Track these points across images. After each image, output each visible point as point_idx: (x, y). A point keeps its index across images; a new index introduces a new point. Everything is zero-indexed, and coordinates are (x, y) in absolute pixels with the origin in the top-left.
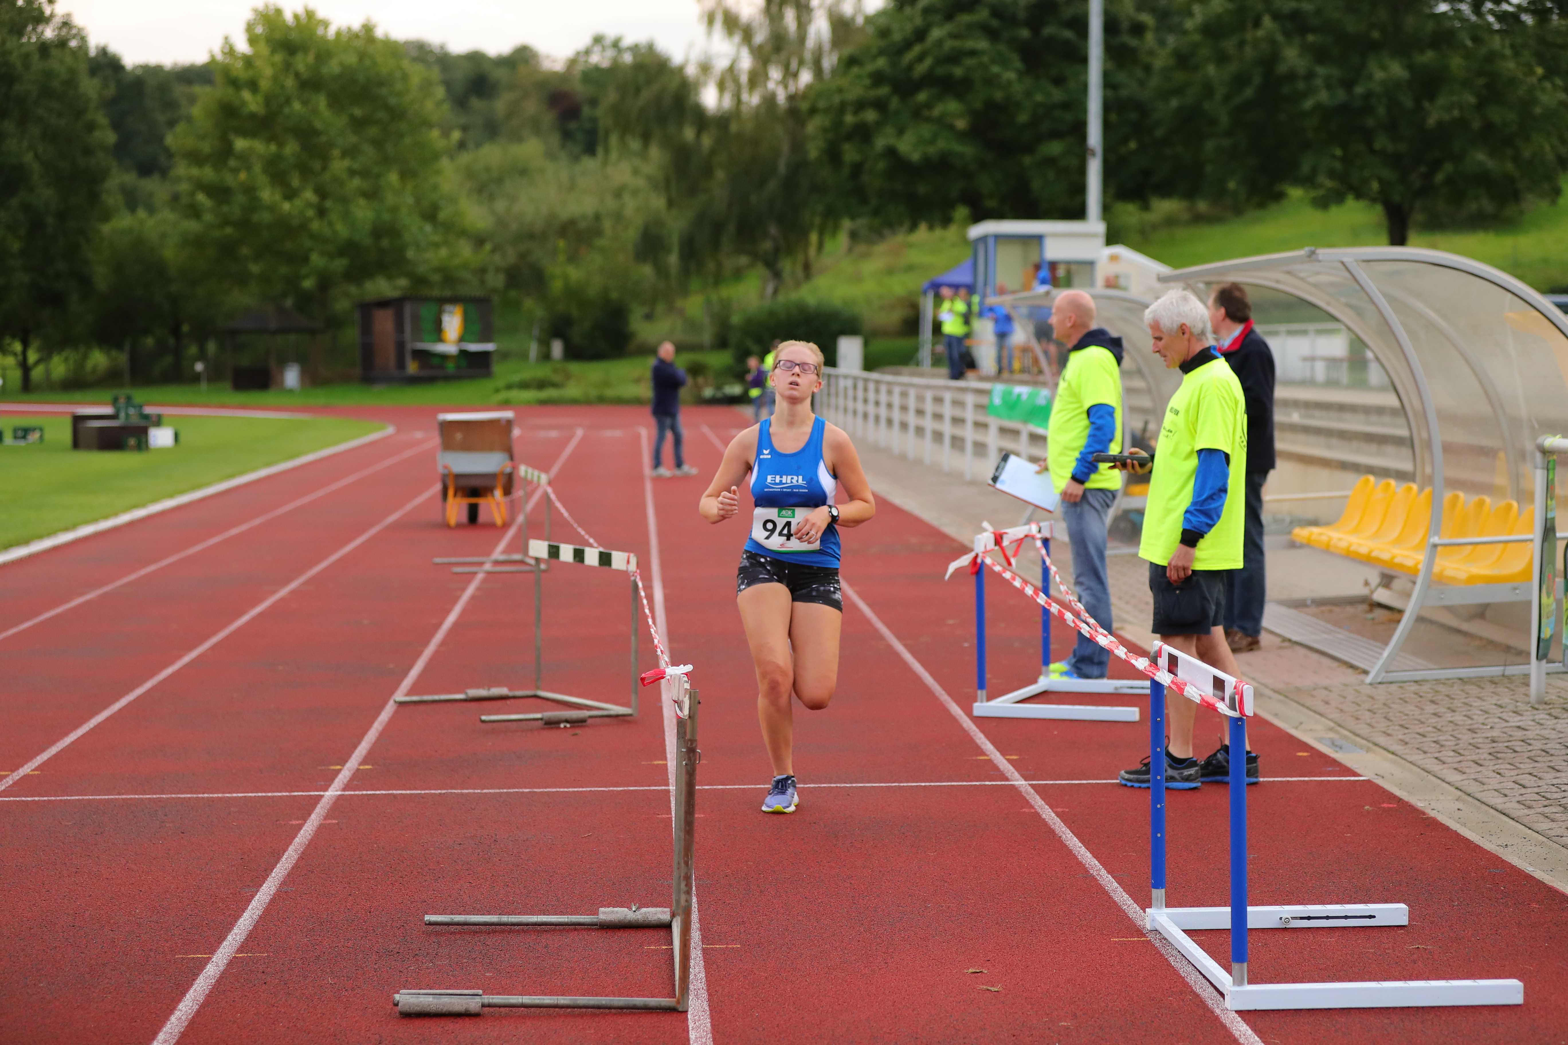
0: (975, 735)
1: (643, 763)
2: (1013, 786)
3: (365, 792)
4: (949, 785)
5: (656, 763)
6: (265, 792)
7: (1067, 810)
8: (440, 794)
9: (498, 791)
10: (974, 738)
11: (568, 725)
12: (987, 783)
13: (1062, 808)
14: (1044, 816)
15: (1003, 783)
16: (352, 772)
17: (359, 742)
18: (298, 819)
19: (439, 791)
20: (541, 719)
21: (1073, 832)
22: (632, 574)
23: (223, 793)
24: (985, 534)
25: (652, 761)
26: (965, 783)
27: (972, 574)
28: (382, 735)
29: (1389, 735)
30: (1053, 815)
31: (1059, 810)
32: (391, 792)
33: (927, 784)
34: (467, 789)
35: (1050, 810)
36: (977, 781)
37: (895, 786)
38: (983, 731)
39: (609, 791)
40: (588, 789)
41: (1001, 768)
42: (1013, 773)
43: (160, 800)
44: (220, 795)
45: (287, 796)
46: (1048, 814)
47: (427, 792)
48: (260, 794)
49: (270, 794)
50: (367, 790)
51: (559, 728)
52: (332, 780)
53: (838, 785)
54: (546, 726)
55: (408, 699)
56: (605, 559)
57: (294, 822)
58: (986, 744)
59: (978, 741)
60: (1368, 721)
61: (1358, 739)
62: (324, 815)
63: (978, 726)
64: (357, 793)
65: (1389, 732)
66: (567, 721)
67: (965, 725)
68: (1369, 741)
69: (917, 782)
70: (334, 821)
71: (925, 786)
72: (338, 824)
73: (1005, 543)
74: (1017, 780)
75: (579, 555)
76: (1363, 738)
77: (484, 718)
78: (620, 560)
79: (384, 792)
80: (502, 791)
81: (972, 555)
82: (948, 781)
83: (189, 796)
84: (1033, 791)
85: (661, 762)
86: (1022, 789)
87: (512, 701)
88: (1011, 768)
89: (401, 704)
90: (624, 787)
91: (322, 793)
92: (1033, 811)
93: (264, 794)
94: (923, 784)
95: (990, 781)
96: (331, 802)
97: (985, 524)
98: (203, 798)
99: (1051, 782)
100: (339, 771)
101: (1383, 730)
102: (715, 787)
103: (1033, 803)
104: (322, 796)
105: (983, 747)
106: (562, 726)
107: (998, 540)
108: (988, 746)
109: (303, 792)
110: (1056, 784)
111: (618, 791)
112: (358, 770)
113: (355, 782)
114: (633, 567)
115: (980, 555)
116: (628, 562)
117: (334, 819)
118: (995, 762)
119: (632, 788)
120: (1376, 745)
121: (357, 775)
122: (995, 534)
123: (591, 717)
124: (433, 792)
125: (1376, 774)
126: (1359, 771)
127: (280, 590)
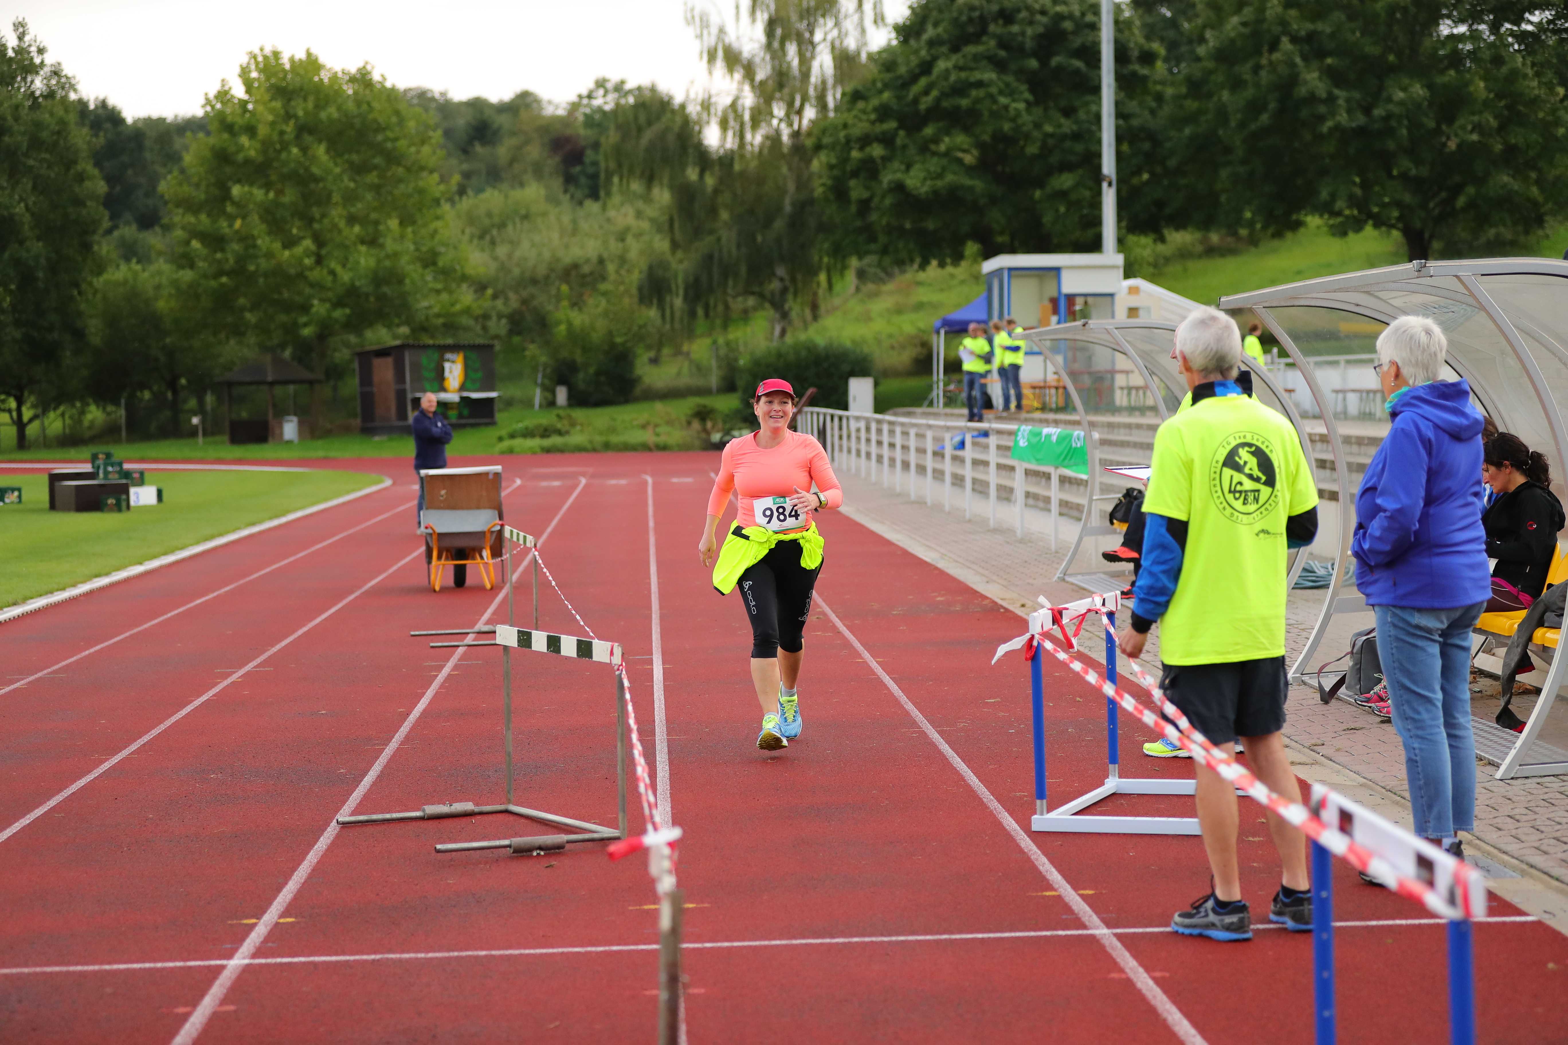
0: (1037, 860)
1: (631, 908)
2: (1093, 937)
3: (279, 960)
4: (1012, 938)
5: (646, 907)
6: (155, 961)
7: (1167, 975)
8: (374, 960)
9: (446, 954)
10: (1036, 863)
11: (542, 853)
12: (1061, 933)
13: (1161, 970)
14: (1139, 985)
15: (1080, 932)
16: (269, 928)
17: (286, 883)
18: (186, 1005)
19: (373, 957)
20: (509, 846)
21: (1181, 1010)
22: (616, 668)
23: (102, 963)
24: (1042, 611)
25: (641, 905)
26: (1032, 934)
27: (1026, 659)
28: (316, 871)
29: (1546, 853)
30: (1151, 983)
31: (1158, 974)
32: (312, 959)
33: (986, 935)
34: (408, 952)
35: (1145, 975)
36: (1048, 930)
37: (946, 940)
38: (1045, 854)
39: (587, 953)
40: (560, 950)
41: (1075, 908)
42: (1091, 916)
43: (19, 976)
44: (96, 967)
45: (180, 968)
46: (1145, 982)
47: (357, 957)
48: (147, 965)
49: (159, 965)
50: (282, 957)
51: (532, 856)
52: (242, 940)
53: (874, 939)
54: (515, 855)
55: (353, 819)
56: (585, 649)
57: (181, 1010)
58: (1051, 873)
59: (1041, 868)
60: (1514, 832)
61: (1506, 857)
62: (222, 996)
63: (1039, 847)
64: (269, 961)
65: (1544, 848)
66: (540, 848)
67: (1023, 845)
68: (1522, 861)
69: (972, 932)
70: (231, 1008)
71: (983, 939)
72: (235, 1011)
73: (1065, 621)
74: (1097, 928)
75: (554, 643)
76: (1513, 857)
77: (439, 847)
78: (601, 650)
79: (302, 959)
80: (452, 954)
81: (1027, 636)
82: (1011, 931)
83: (57, 969)
84: (1119, 945)
85: (652, 907)
86: (1106, 942)
87: (479, 817)
88: (1087, 909)
89: (344, 825)
90: (605, 945)
91: (224, 962)
92: (1124, 976)
93: (152, 965)
94: (980, 936)
95: (1063, 930)
96: (234, 977)
97: (1042, 599)
98: (74, 972)
99: (1140, 930)
100: (254, 925)
101: (1536, 844)
102: (719, 944)
103: (1122, 964)
104: (223, 967)
105: (1049, 877)
106: (535, 854)
107: (1057, 617)
108: (1054, 876)
109: (202, 960)
110: (1147, 933)
111: (597, 953)
112: (277, 924)
113: (270, 944)
114: (617, 660)
115: (1037, 637)
116: (612, 653)
117: (232, 1003)
118: (1067, 899)
119: (615, 948)
120: (1532, 866)
121: (277, 932)
122: (1052, 609)
123: (568, 842)
124: (365, 957)
125: (1545, 912)
126: (1523, 907)
127: (234, 672)
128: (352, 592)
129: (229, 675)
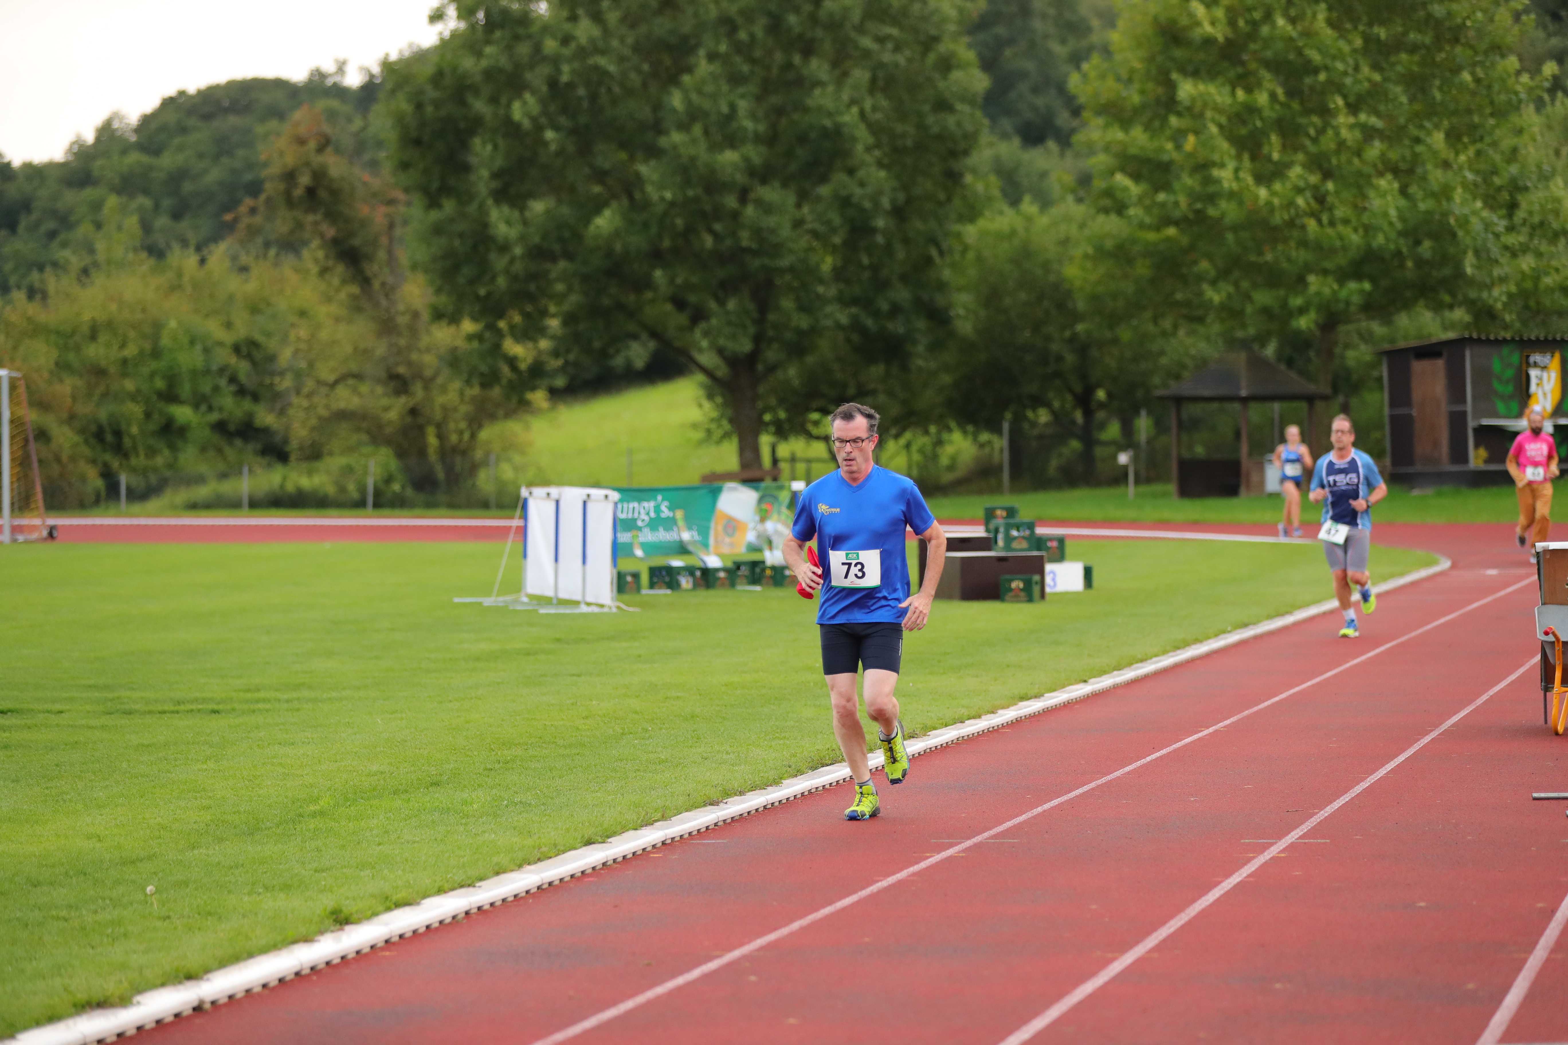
127: (1272, 844)
128: (1427, 733)
129: (1265, 848)
